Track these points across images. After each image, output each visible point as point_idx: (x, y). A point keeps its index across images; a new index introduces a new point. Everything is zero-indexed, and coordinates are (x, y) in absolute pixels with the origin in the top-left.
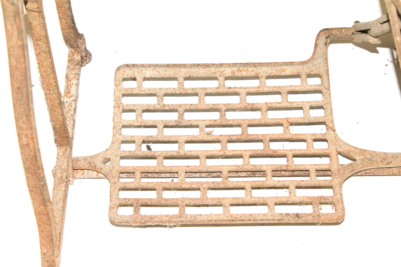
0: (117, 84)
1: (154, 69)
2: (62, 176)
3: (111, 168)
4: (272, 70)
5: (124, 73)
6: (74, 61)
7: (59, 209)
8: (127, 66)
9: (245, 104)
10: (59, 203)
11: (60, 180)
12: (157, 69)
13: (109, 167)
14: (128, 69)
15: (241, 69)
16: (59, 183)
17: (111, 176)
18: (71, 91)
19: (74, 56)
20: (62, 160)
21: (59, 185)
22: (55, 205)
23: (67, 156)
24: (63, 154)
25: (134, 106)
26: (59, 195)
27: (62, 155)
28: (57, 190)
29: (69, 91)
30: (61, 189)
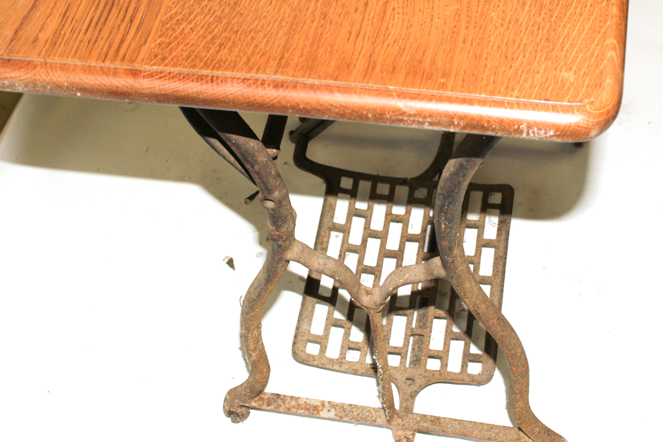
0: (312, 359)
1: (303, 320)
2: (431, 421)
3: (421, 376)
4: (328, 215)
5: (300, 350)
6: (273, 398)
7: (472, 426)
8: (294, 343)
9: (361, 247)
10: (465, 426)
11: (434, 423)
12: (303, 317)
13: (420, 378)
14: (297, 345)
15: (320, 241)
16: (438, 425)
17: (432, 378)
18: (314, 405)
19: (264, 399)
20: (408, 420)
21: (442, 424)
22: (466, 430)
23: (406, 414)
24: (401, 418)
25: (344, 348)
26: (454, 425)
27: (401, 420)
28: (447, 427)
29: (314, 407)
30: (447, 422)
